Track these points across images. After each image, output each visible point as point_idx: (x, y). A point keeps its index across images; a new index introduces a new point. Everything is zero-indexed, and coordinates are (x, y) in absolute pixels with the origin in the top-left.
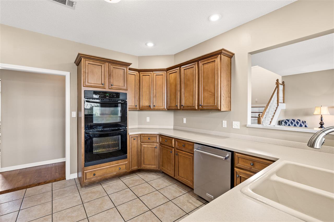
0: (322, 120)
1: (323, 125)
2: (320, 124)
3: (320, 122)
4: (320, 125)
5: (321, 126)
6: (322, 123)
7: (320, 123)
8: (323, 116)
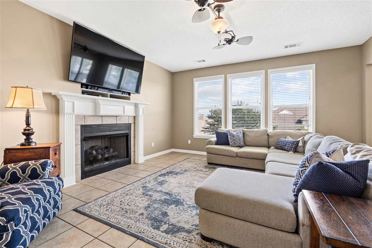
0: (28, 124)
1: (32, 137)
2: (24, 134)
3: (25, 130)
4: (25, 137)
5: (25, 140)
6: (28, 130)
7: (23, 131)
8: (31, 113)
